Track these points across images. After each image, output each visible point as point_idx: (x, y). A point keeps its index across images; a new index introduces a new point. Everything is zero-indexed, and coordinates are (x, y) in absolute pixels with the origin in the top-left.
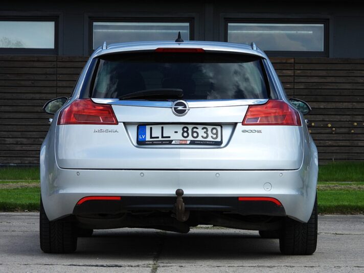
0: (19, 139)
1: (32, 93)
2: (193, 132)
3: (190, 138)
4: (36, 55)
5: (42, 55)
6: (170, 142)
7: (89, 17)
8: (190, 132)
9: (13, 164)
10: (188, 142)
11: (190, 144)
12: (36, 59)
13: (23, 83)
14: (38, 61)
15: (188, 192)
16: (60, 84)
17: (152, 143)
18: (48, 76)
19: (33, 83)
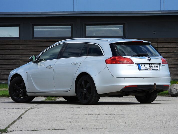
0: (6, 73)
1: (11, 55)
2: (152, 66)
3: (151, 68)
4: (12, 40)
5: (14, 40)
6: (147, 69)
7: (32, 25)
8: (151, 66)
9: (4, 82)
12: (12, 41)
13: (7, 51)
14: (13, 42)
16: (21, 51)
17: (143, 70)
18: (16, 48)
19: (11, 51)
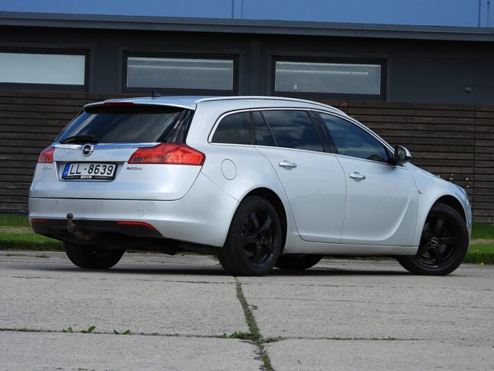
3: (93, 174)
6: (79, 177)
8: (94, 169)
10: (91, 177)
11: (92, 178)
15: (76, 216)
17: (70, 178)
